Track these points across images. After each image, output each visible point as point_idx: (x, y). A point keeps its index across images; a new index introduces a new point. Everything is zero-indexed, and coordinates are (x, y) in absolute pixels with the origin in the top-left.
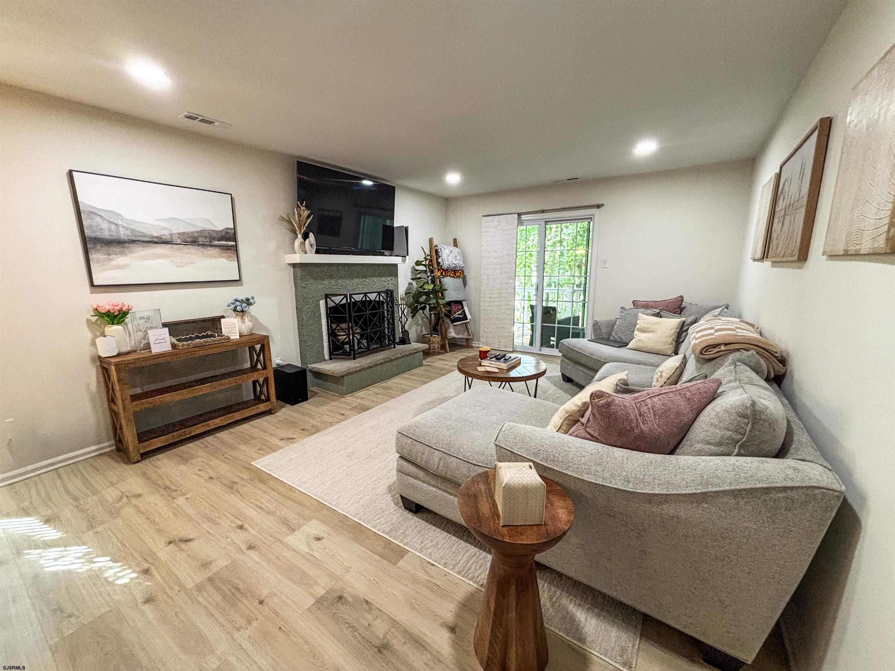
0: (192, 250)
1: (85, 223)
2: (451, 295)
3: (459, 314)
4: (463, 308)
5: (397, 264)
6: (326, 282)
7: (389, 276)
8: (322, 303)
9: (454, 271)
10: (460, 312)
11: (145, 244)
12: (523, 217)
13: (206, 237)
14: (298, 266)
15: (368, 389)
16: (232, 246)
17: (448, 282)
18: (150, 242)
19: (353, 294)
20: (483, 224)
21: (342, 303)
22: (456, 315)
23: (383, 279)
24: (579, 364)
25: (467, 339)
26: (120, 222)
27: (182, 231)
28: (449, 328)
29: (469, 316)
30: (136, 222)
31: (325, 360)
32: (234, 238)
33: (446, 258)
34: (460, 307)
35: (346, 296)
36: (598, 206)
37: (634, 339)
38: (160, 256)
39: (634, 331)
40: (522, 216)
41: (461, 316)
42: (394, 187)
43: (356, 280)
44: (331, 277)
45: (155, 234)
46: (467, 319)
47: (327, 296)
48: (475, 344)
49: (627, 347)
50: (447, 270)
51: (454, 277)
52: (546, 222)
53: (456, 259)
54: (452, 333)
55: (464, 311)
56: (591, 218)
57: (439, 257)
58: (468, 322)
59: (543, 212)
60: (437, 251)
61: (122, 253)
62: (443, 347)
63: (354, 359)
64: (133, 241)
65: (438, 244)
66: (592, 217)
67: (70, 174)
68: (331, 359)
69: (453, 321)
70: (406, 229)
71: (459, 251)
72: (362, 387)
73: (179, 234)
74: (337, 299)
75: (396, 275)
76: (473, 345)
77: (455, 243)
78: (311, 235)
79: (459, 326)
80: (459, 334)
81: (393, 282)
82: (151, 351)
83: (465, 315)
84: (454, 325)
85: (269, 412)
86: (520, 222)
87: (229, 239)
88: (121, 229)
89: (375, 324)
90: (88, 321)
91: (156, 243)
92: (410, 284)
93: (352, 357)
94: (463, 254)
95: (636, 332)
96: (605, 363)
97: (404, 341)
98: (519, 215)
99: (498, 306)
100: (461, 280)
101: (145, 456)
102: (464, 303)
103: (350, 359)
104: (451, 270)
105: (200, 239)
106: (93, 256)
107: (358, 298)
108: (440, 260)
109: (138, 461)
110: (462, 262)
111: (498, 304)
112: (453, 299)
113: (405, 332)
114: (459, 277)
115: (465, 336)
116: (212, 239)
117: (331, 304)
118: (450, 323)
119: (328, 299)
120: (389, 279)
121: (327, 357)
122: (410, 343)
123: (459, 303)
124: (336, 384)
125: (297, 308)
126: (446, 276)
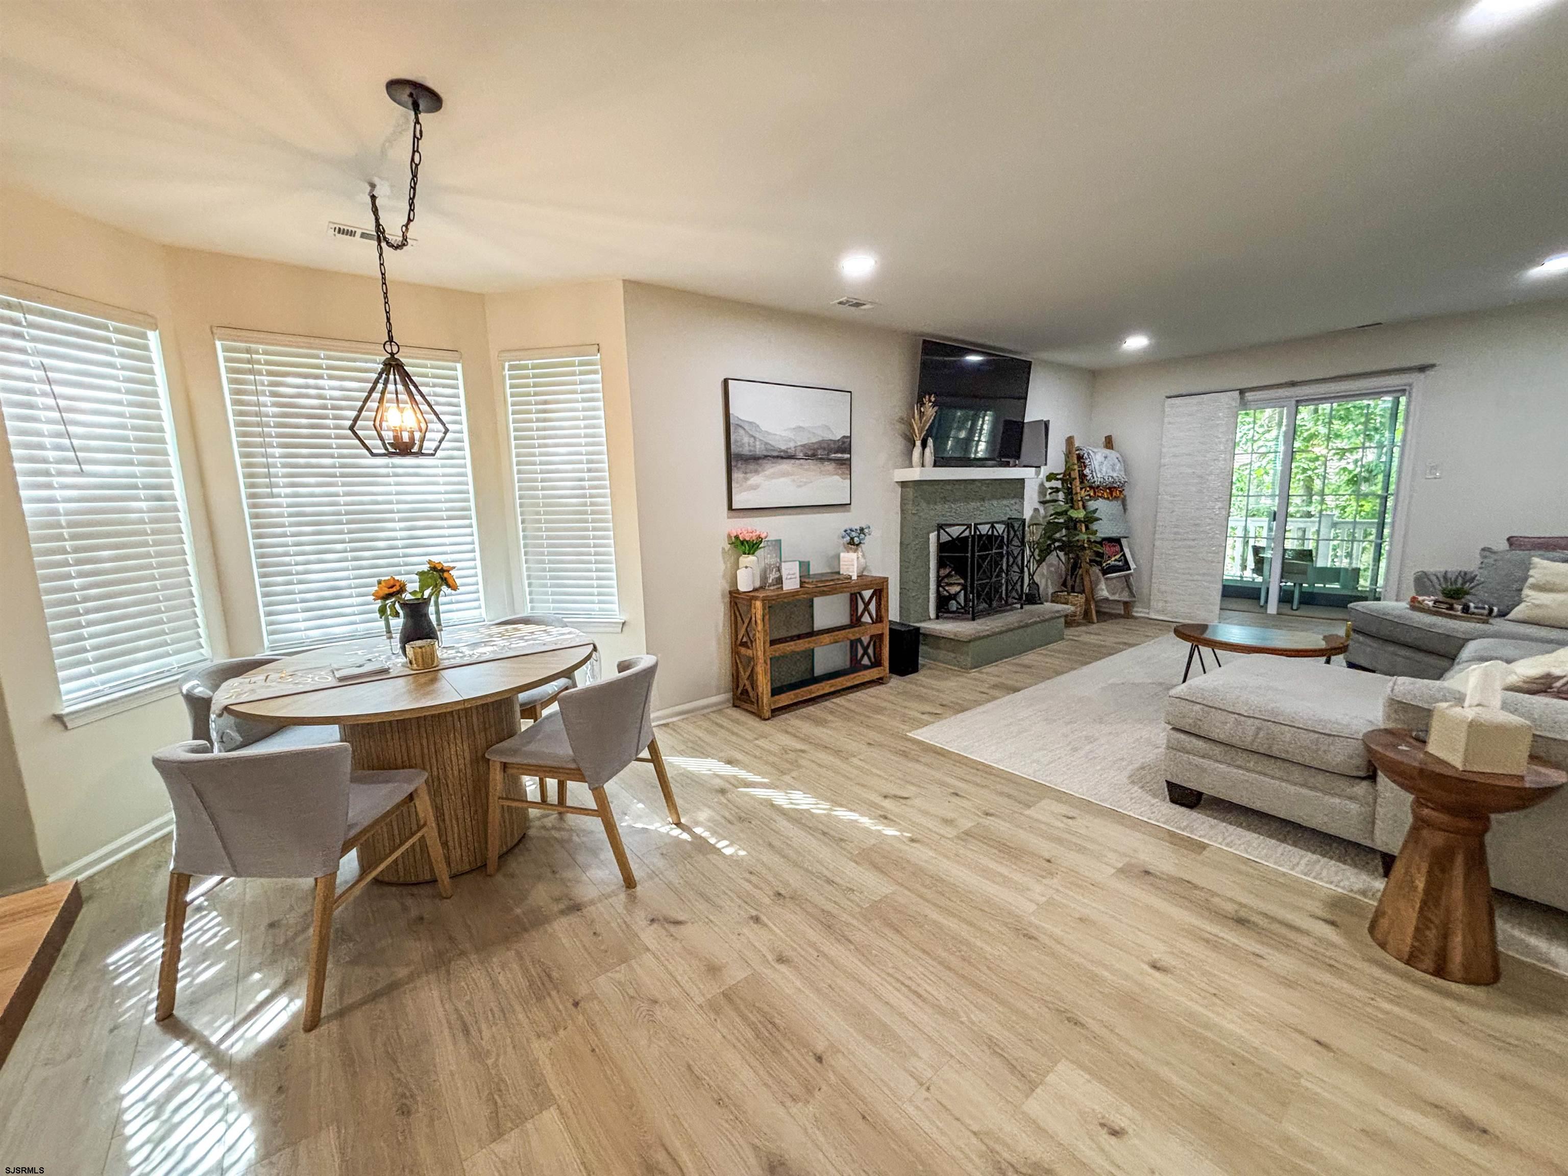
0: (811, 464)
1: (733, 437)
2: (1105, 529)
3: (1116, 560)
4: (1122, 550)
5: (1023, 480)
6: (939, 507)
7: (1013, 498)
8: (933, 536)
9: (1110, 488)
10: (1117, 557)
11: (775, 460)
12: (1249, 396)
13: (824, 449)
14: (911, 484)
15: (996, 666)
16: (846, 460)
17: (1102, 507)
18: (777, 457)
19: (980, 524)
20: (1167, 410)
21: (963, 535)
22: (1112, 562)
23: (1005, 502)
24: (1394, 642)
25: (1126, 604)
26: (757, 435)
27: (805, 442)
28: (1097, 582)
29: (1133, 566)
30: (769, 433)
31: (930, 619)
32: (848, 450)
33: (1097, 467)
34: (1118, 548)
35: (969, 526)
36: (1422, 369)
37: (1523, 605)
38: (785, 474)
39: (1521, 590)
40: (1247, 394)
41: (1120, 563)
42: (1030, 363)
43: (973, 504)
44: (945, 500)
45: (783, 448)
46: (1130, 569)
47: (940, 527)
48: (1137, 612)
49: (1507, 617)
50: (1098, 487)
51: (1108, 499)
52: (1297, 401)
53: (1113, 470)
54: (1103, 591)
55: (1124, 555)
56: (1404, 390)
57: (1085, 467)
58: (1131, 574)
59: (1293, 384)
60: (1080, 458)
61: (756, 472)
62: (1087, 614)
63: (973, 619)
64: (766, 457)
65: (1081, 446)
66: (1407, 388)
67: (726, 381)
68: (938, 617)
69: (1105, 572)
70: (1046, 424)
71: (1118, 455)
72: (989, 662)
73: (802, 446)
74: (955, 531)
75: (1023, 498)
76: (1135, 614)
77: (1109, 443)
78: (930, 442)
79: (1114, 581)
80: (1114, 594)
81: (1017, 507)
82: (782, 588)
83: (1126, 562)
84: (1107, 579)
85: (880, 681)
86: (1244, 404)
87: (843, 452)
88: (758, 443)
89: (984, 571)
90: (723, 549)
91: (782, 458)
92: (1036, 510)
93: (970, 616)
94: (1124, 461)
95: (1526, 592)
96: (1468, 640)
97: (1033, 598)
98: (1242, 392)
99: (1190, 547)
100: (1120, 502)
101: (776, 712)
102: (1124, 541)
103: (967, 619)
104: (1106, 488)
105: (819, 452)
106: (736, 475)
107: (984, 529)
108: (1087, 471)
109: (768, 719)
110: (1122, 473)
111: (1192, 543)
112: (1106, 536)
113: (1034, 585)
114: (1116, 498)
115: (1125, 597)
116: (831, 451)
117: (945, 538)
118: (1100, 575)
119: (942, 531)
120: (1013, 502)
121: (932, 614)
122: (1042, 603)
123: (1116, 541)
124: (953, 651)
125: (901, 543)
126: (1095, 498)
